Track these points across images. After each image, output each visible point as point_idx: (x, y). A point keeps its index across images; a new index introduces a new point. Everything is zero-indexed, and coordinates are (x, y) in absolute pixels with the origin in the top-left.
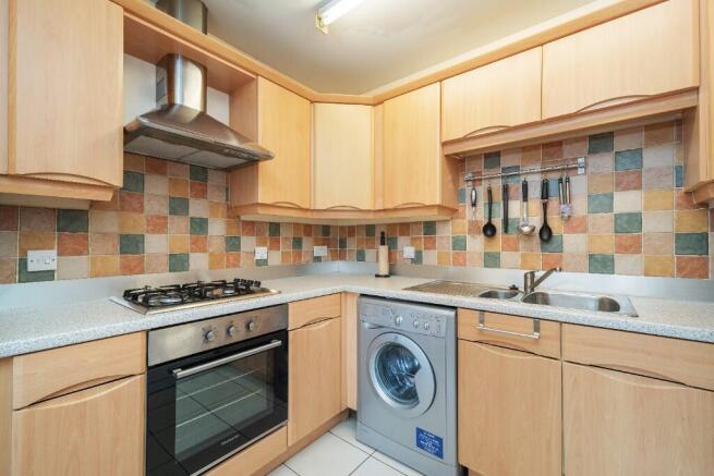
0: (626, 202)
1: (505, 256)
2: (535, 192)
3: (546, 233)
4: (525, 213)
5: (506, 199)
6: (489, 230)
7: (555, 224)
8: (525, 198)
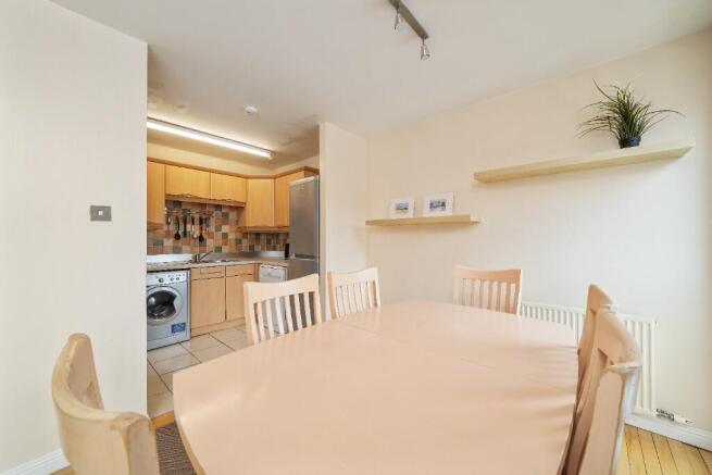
0: (225, 229)
1: (184, 248)
2: (197, 221)
3: (201, 238)
4: (194, 230)
5: (185, 223)
6: (177, 237)
7: (204, 235)
8: (193, 223)
